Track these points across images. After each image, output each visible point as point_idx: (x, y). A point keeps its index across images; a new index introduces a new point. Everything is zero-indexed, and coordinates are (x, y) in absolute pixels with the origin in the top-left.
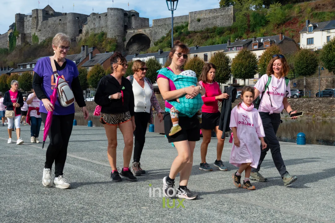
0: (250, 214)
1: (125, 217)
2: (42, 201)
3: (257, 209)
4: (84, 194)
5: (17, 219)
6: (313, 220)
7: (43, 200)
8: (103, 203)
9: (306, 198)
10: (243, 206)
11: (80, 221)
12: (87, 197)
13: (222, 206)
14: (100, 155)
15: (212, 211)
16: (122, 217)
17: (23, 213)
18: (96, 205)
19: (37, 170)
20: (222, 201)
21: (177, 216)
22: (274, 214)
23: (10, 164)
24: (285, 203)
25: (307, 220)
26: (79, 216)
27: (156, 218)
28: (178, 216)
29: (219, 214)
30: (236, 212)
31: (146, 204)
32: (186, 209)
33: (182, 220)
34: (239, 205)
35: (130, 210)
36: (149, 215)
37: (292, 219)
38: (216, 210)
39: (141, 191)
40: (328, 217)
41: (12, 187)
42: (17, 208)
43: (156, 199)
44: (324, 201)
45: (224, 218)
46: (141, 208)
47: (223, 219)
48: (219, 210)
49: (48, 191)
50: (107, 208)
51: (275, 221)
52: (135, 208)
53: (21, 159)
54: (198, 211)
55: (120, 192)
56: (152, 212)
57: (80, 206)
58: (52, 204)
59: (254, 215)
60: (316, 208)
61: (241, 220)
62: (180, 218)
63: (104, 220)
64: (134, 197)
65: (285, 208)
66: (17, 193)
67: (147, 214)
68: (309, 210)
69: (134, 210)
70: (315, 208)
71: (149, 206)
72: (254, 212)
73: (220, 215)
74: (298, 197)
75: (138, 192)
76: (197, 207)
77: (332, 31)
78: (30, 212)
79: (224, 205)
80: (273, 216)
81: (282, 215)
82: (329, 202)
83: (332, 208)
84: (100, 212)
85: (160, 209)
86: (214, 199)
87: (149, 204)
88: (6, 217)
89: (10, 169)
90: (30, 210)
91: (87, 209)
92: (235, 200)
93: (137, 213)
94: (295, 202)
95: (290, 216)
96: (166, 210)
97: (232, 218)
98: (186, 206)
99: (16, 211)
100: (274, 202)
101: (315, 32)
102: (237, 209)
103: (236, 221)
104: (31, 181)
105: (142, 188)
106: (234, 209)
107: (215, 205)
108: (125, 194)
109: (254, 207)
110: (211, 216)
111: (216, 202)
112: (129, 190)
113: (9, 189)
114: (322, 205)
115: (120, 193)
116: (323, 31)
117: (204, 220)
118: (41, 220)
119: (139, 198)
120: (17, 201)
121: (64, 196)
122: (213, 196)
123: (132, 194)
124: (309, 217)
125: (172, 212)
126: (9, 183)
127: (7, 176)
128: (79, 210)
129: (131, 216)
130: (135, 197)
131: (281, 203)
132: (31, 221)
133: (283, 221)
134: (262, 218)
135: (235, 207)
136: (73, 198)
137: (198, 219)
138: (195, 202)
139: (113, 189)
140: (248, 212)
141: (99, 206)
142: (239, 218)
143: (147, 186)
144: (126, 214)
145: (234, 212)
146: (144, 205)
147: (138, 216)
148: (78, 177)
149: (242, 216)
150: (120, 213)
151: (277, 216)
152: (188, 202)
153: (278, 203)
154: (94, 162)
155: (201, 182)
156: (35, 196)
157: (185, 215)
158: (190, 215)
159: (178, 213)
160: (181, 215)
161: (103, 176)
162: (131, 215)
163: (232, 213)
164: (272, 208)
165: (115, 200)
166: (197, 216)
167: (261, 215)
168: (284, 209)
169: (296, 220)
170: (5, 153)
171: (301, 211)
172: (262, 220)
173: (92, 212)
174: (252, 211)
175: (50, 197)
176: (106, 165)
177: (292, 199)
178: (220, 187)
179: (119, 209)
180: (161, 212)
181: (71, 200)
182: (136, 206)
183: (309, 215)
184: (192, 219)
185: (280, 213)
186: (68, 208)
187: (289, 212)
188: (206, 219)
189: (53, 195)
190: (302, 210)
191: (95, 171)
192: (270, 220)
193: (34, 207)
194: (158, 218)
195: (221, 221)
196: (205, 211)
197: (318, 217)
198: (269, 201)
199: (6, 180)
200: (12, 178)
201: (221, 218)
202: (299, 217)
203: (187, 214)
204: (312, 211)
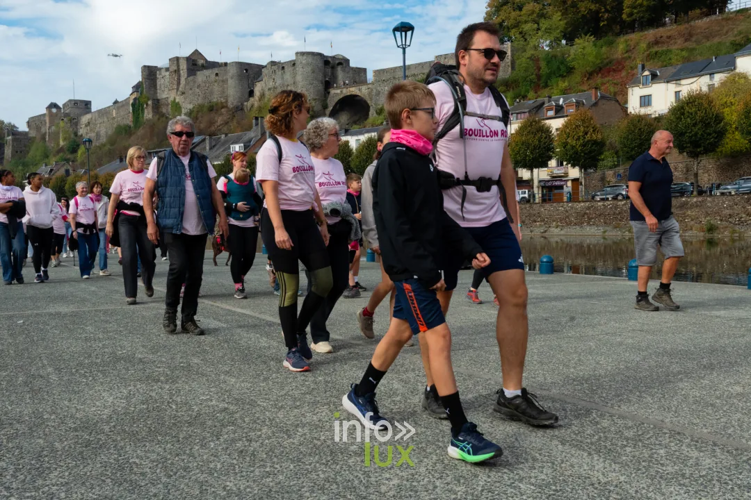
1: (305, 428)
2: (150, 396)
4: (234, 380)
5: (92, 435)
6: (679, 433)
7: (153, 394)
8: (266, 399)
9: (657, 384)
11: (215, 438)
12: (237, 386)
16: (300, 430)
17: (108, 423)
18: (253, 404)
19: (157, 334)
22: (598, 419)
23: (110, 323)
24: (619, 396)
25: (666, 433)
26: (215, 426)
29: (489, 420)
35: (317, 413)
37: (635, 430)
38: (483, 412)
40: (708, 425)
41: (101, 368)
42: (99, 412)
44: (694, 390)
45: (501, 429)
47: (498, 430)
49: (167, 375)
50: (273, 410)
51: (602, 434)
52: (327, 409)
53: (134, 313)
57: (222, 405)
58: (168, 402)
60: (682, 406)
63: (263, 436)
64: (327, 386)
65: (619, 407)
66: (109, 379)
68: (667, 409)
70: (678, 406)
73: (491, 422)
74: (641, 382)
77: (683, 82)
78: (122, 419)
80: (597, 423)
81: (615, 423)
82: (704, 393)
83: (712, 405)
84: (258, 419)
86: (480, 387)
88: (72, 432)
89: (108, 332)
90: (123, 417)
91: (234, 413)
94: (638, 393)
95: (630, 424)
97: (515, 430)
99: (96, 418)
100: (596, 394)
101: (654, 85)
104: (139, 356)
105: (345, 366)
108: (310, 379)
113: (96, 372)
114: (691, 400)
115: (302, 378)
116: (668, 82)
118: (140, 437)
119: (337, 386)
120: (103, 397)
121: (194, 385)
122: (478, 382)
124: (669, 425)
126: (99, 361)
127: (99, 347)
128: (218, 415)
129: (317, 427)
130: (330, 385)
131: (611, 395)
132: (119, 439)
133: (618, 436)
134: (577, 428)
136: (212, 390)
141: (259, 405)
144: (307, 423)
148: (228, 346)
150: (296, 421)
151: (605, 423)
153: (604, 395)
154: (263, 316)
156: (139, 386)
161: (275, 344)
162: (318, 423)
164: (594, 408)
165: (290, 393)
168: (616, 408)
169: (644, 432)
170: (107, 303)
171: (652, 412)
172: (575, 434)
173: (242, 418)
175: (168, 387)
177: (630, 388)
179: (296, 410)
181: (206, 393)
182: (328, 404)
183: (667, 420)
185: (610, 418)
186: (196, 410)
187: (627, 414)
189: (175, 384)
191: (261, 335)
192: (592, 432)
193: (133, 409)
195: (493, 435)
197: (686, 425)
198: (587, 392)
199: (95, 353)
200: (106, 350)
202: (649, 427)
203: (427, 420)
204: (673, 413)
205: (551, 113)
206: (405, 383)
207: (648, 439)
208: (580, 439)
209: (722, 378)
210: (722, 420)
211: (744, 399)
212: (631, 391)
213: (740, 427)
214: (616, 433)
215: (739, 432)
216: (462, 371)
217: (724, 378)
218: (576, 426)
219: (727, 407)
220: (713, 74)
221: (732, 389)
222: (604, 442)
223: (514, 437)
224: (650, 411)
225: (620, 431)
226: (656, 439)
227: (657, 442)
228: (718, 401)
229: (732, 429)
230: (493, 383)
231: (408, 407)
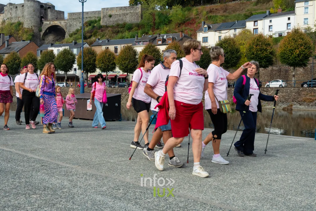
0: (144, 199)
1: (10, 208)
3: (152, 194)
6: (205, 204)
9: (198, 180)
10: (139, 191)
13: (117, 191)
14: (3, 139)
15: (106, 197)
20: (118, 186)
21: (68, 204)
22: (168, 198)
24: (179, 186)
25: (199, 204)
27: (45, 208)
28: (70, 205)
29: (113, 200)
30: (131, 197)
31: (37, 191)
32: (79, 196)
33: (73, 209)
34: (134, 189)
35: (18, 199)
36: (37, 205)
37: (185, 203)
38: (110, 196)
39: (36, 176)
40: (219, 199)
43: (50, 186)
44: (214, 182)
45: (118, 205)
46: (31, 197)
48: (114, 195)
51: (168, 206)
52: (24, 197)
54: (92, 197)
55: (12, 179)
56: (41, 201)
59: (148, 200)
60: (208, 190)
61: (135, 207)
62: (71, 207)
64: (26, 184)
65: (179, 191)
67: (35, 204)
68: (201, 192)
69: (22, 199)
70: (206, 190)
71: (41, 194)
72: (148, 196)
74: (191, 179)
75: (32, 178)
76: (92, 193)
77: (223, 32)
79: (120, 190)
80: (167, 200)
81: (175, 200)
82: (219, 183)
83: (222, 189)
85: (51, 197)
86: (111, 183)
87: (41, 192)
92: (132, 184)
93: (25, 203)
94: (189, 184)
95: (183, 200)
96: (58, 198)
97: (125, 205)
98: (80, 192)
101: (209, 32)
102: (132, 194)
103: (129, 208)
105: (38, 173)
106: (129, 195)
107: (110, 190)
108: (17, 181)
109: (149, 192)
110: (104, 203)
111: (112, 186)
112: (22, 176)
114: (213, 187)
116: (215, 31)
117: (96, 208)
119: (32, 184)
122: (110, 180)
123: (25, 181)
124: (201, 200)
125: (64, 200)
130: (28, 184)
131: (176, 186)
133: (176, 206)
134: (156, 203)
135: (130, 192)
137: (90, 207)
138: (90, 188)
139: (5, 176)
140: (143, 197)
142: (133, 204)
143: (44, 171)
144: (11, 205)
145: (128, 197)
146: (35, 193)
147: (25, 207)
149: (136, 202)
150: (5, 204)
151: (171, 200)
152: (83, 187)
155: (100, 166)
157: (77, 203)
158: (83, 203)
159: (70, 201)
160: (73, 203)
162: (18, 205)
163: (127, 198)
164: (167, 192)
165: (4, 189)
166: (89, 204)
167: (155, 200)
168: (177, 192)
169: (189, 204)
171: (194, 194)
172: (155, 206)
174: (146, 196)
176: (6, 150)
177: (186, 182)
178: (118, 171)
179: (5, 198)
180: (53, 200)
182: (25, 194)
183: (201, 197)
184: (85, 207)
187: (182, 195)
188: (99, 206)
190: (195, 192)
192: (164, 205)
194: (47, 208)
195: (114, 208)
196: (99, 198)
197: (209, 200)
201: (115, 205)
202: (192, 201)
203: (80, 201)
204: (204, 194)
205: (160, 43)
206: (71, 182)
207: (190, 207)
208: (157, 208)
209: (228, 176)
210: (225, 196)
211: (237, 186)
212: (186, 183)
213: (233, 200)
214: (175, 205)
215: (232, 202)
216: (102, 174)
217: (229, 176)
218: (156, 202)
219: (229, 190)
220: (236, 29)
221: (232, 181)
222: (169, 209)
223: (125, 209)
224: (193, 193)
225: (177, 204)
226: (194, 207)
227: (194, 209)
228: (225, 187)
229: (229, 201)
230: (118, 180)
231: (71, 194)
